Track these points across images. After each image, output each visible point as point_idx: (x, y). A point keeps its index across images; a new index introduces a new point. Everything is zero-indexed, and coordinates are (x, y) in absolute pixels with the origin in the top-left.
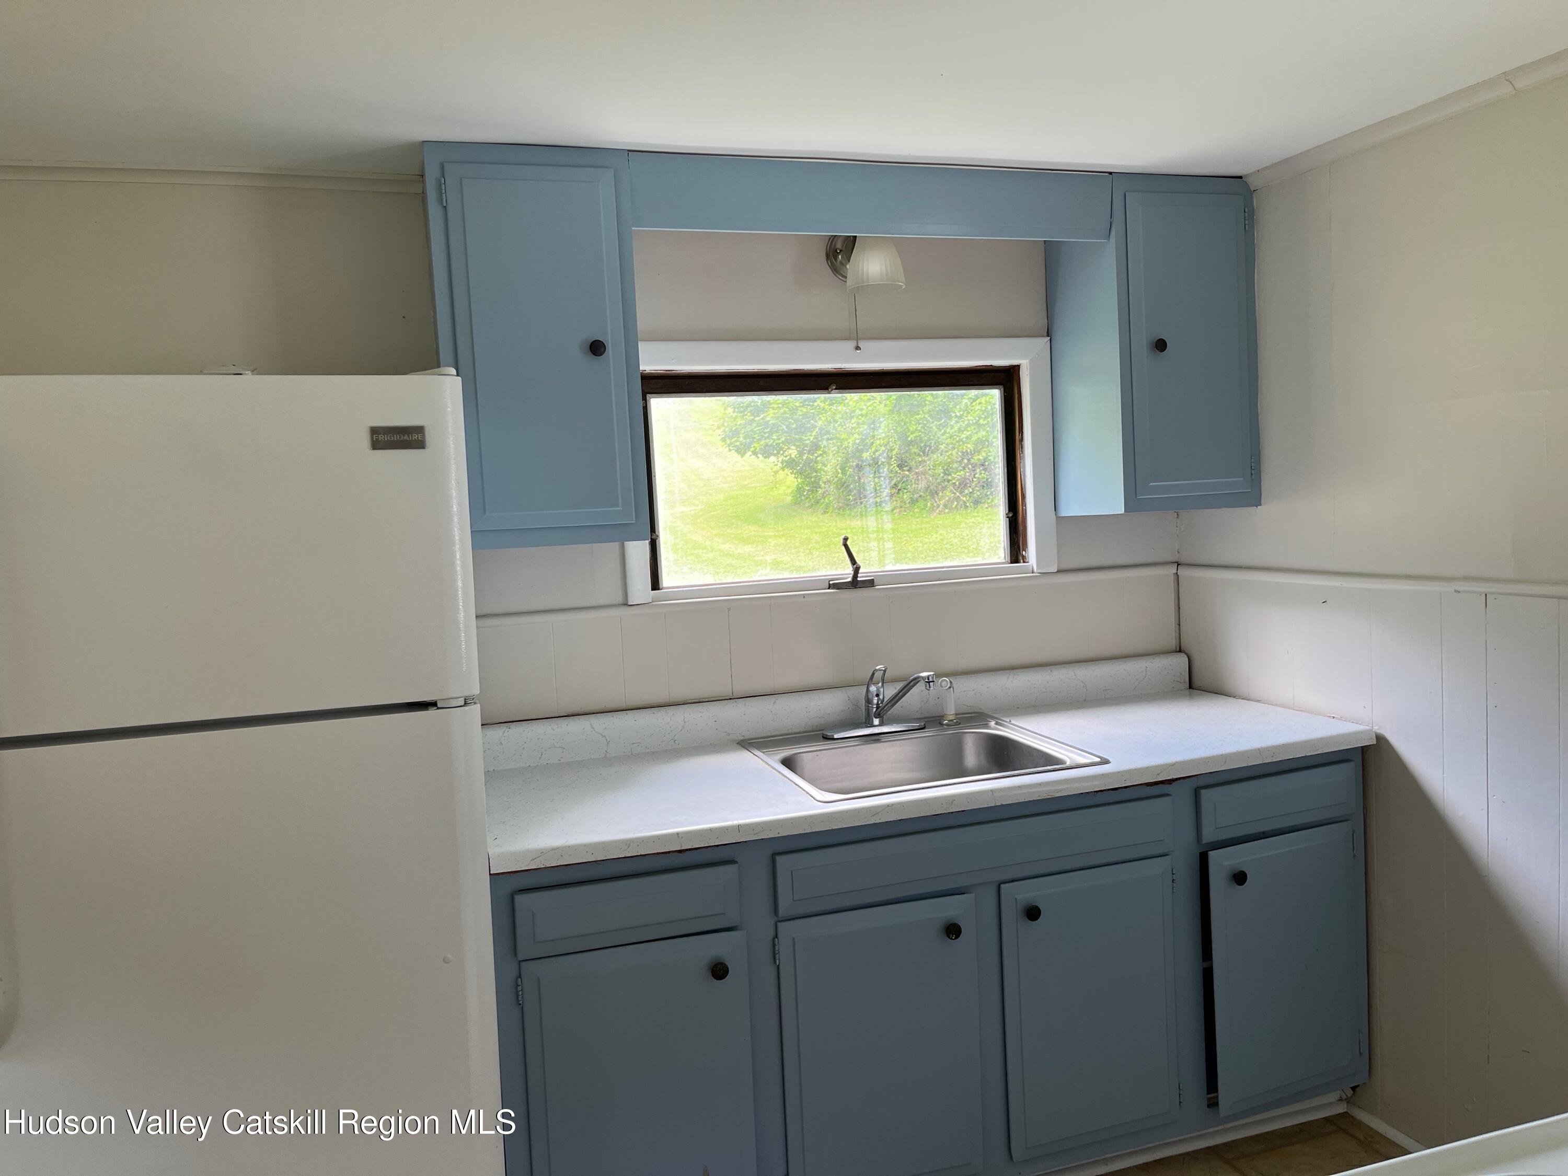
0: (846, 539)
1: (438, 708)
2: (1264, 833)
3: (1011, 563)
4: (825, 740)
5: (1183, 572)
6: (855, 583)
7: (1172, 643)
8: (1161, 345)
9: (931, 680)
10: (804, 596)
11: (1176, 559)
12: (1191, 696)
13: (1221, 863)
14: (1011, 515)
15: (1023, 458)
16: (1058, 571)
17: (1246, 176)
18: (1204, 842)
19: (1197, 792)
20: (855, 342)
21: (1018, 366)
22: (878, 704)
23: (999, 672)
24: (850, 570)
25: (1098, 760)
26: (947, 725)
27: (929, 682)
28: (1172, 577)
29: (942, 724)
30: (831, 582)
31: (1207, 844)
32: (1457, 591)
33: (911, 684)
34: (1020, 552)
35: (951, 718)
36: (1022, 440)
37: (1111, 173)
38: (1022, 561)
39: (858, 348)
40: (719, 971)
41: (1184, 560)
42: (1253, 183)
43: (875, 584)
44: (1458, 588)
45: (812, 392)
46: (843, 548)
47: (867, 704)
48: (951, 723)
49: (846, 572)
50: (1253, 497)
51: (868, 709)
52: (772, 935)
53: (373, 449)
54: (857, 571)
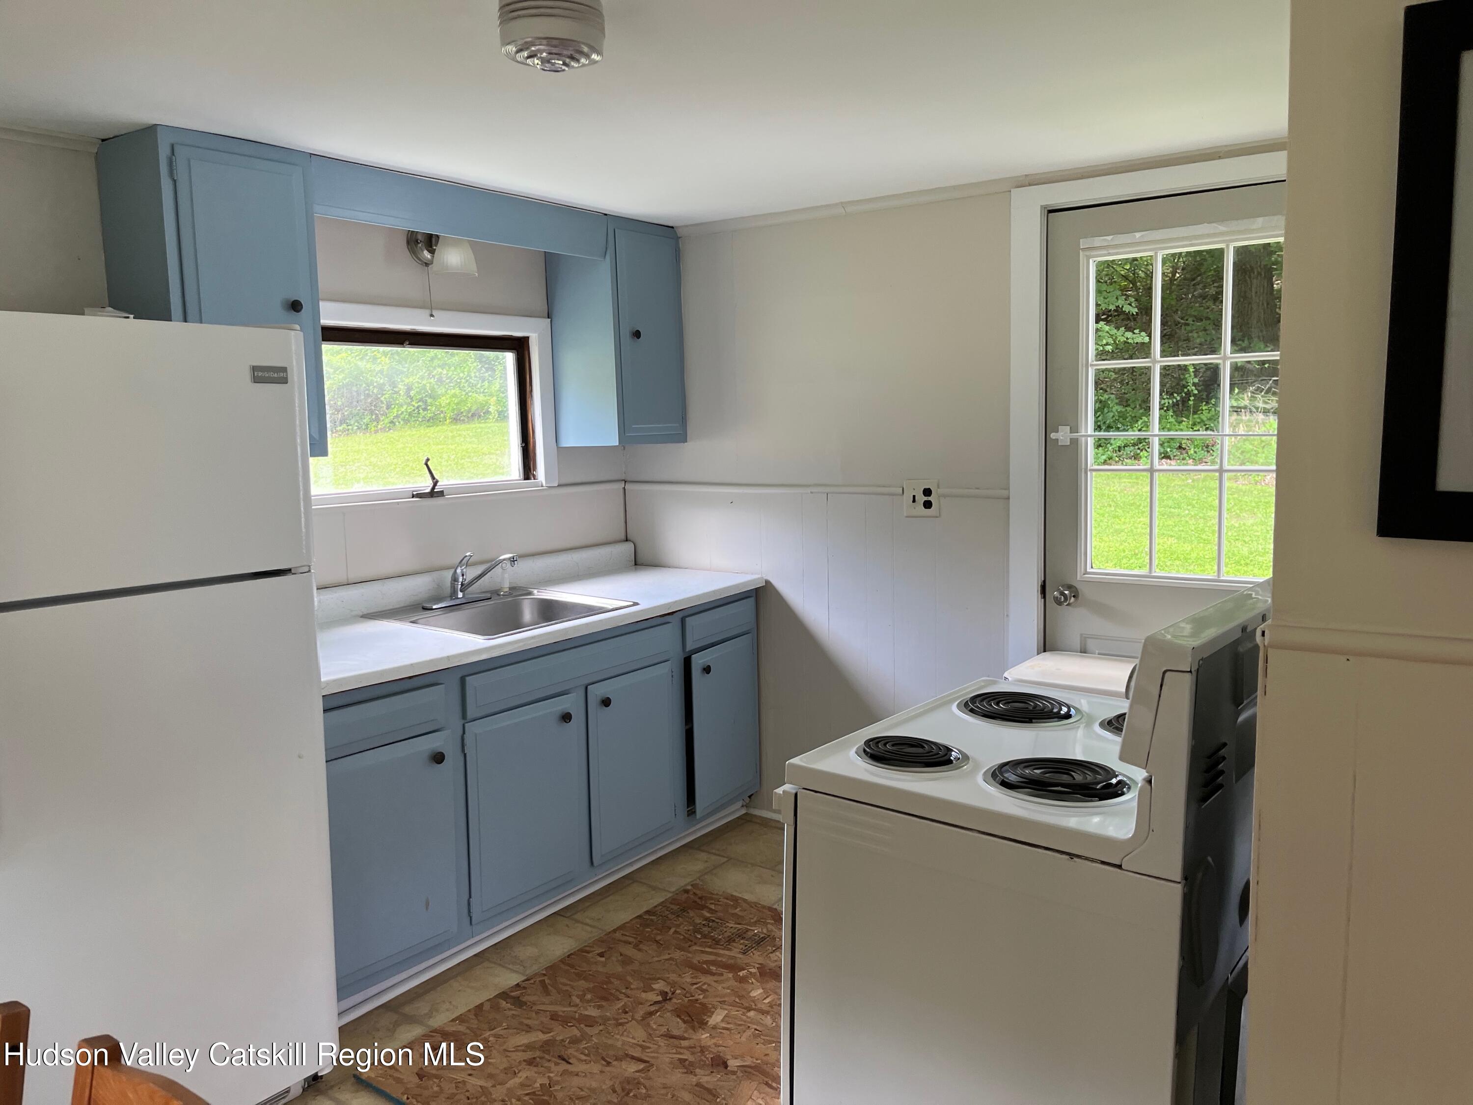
0: (428, 460)
1: (293, 574)
2: (713, 643)
3: (525, 479)
4: (424, 611)
5: (628, 486)
6: (434, 494)
7: (623, 537)
8: (637, 334)
9: (515, 559)
10: (398, 503)
11: (623, 479)
12: (636, 569)
13: (698, 661)
14: (524, 445)
15: (532, 404)
16: (559, 486)
17: (676, 227)
18: (687, 650)
19: (683, 621)
20: (430, 311)
21: (528, 338)
22: (462, 582)
23: (526, 558)
24: (430, 483)
25: (632, 603)
26: (503, 595)
27: (514, 561)
28: (622, 490)
29: (499, 595)
30: (415, 493)
31: (689, 651)
32: (811, 493)
33: (493, 564)
34: (531, 472)
35: (507, 590)
36: (531, 391)
37: (606, 215)
38: (532, 478)
39: (432, 315)
40: (438, 758)
41: (628, 479)
42: (680, 233)
43: (445, 493)
44: (813, 491)
45: (393, 345)
46: (425, 466)
47: (453, 582)
48: (506, 593)
49: (426, 485)
50: (682, 437)
51: (454, 587)
52: (461, 732)
53: (255, 382)
54: (435, 484)
